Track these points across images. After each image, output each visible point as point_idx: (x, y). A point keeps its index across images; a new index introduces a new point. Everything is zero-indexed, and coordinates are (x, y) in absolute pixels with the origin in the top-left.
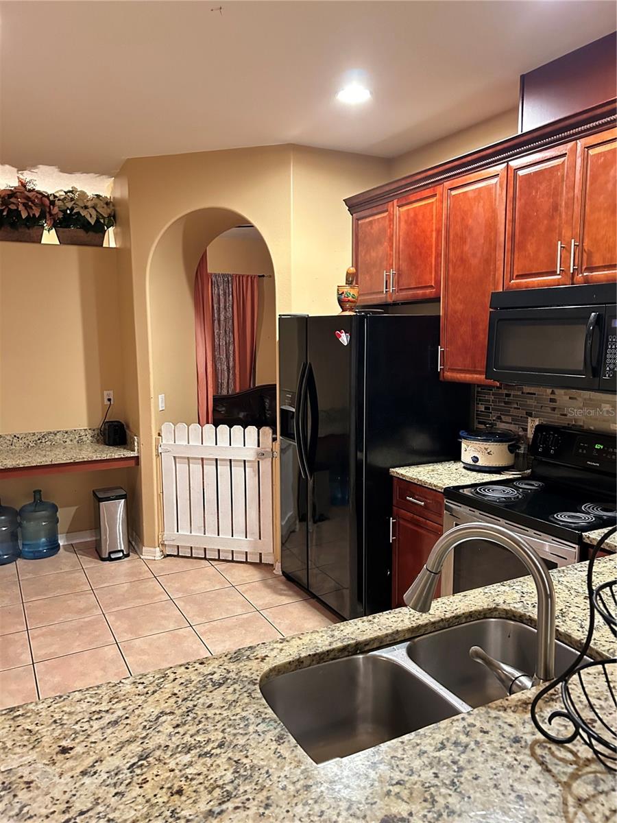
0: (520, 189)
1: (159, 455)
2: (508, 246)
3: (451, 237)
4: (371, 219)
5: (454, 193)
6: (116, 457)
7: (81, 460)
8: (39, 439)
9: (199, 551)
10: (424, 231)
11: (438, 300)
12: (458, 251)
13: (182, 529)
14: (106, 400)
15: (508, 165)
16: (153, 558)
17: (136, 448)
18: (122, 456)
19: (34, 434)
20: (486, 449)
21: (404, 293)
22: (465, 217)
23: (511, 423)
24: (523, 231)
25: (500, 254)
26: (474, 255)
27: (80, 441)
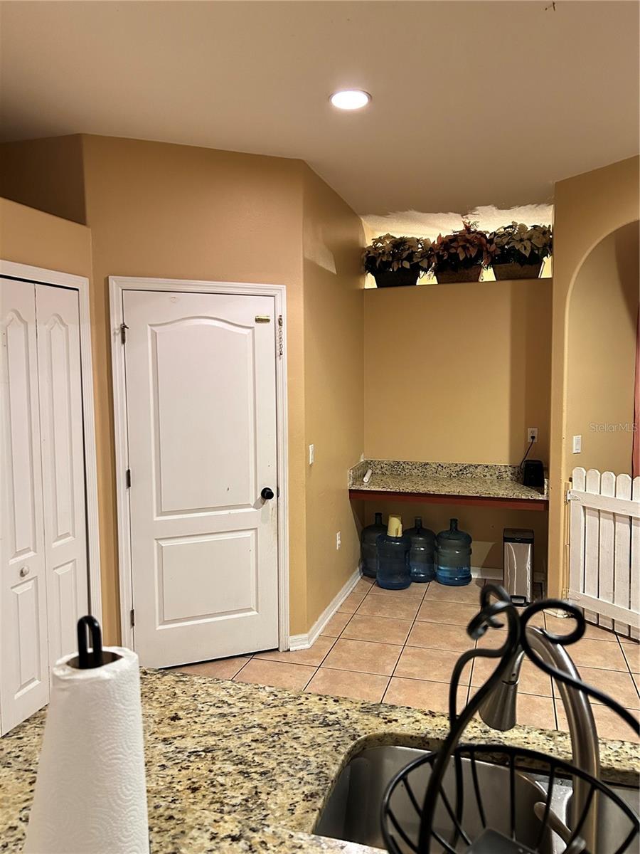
1: (567, 502)
6: (524, 497)
7: (487, 496)
8: (461, 470)
9: (607, 621)
13: (589, 590)
14: (529, 437)
16: (555, 615)
17: (545, 491)
18: (530, 497)
19: (457, 465)
27: (500, 478)
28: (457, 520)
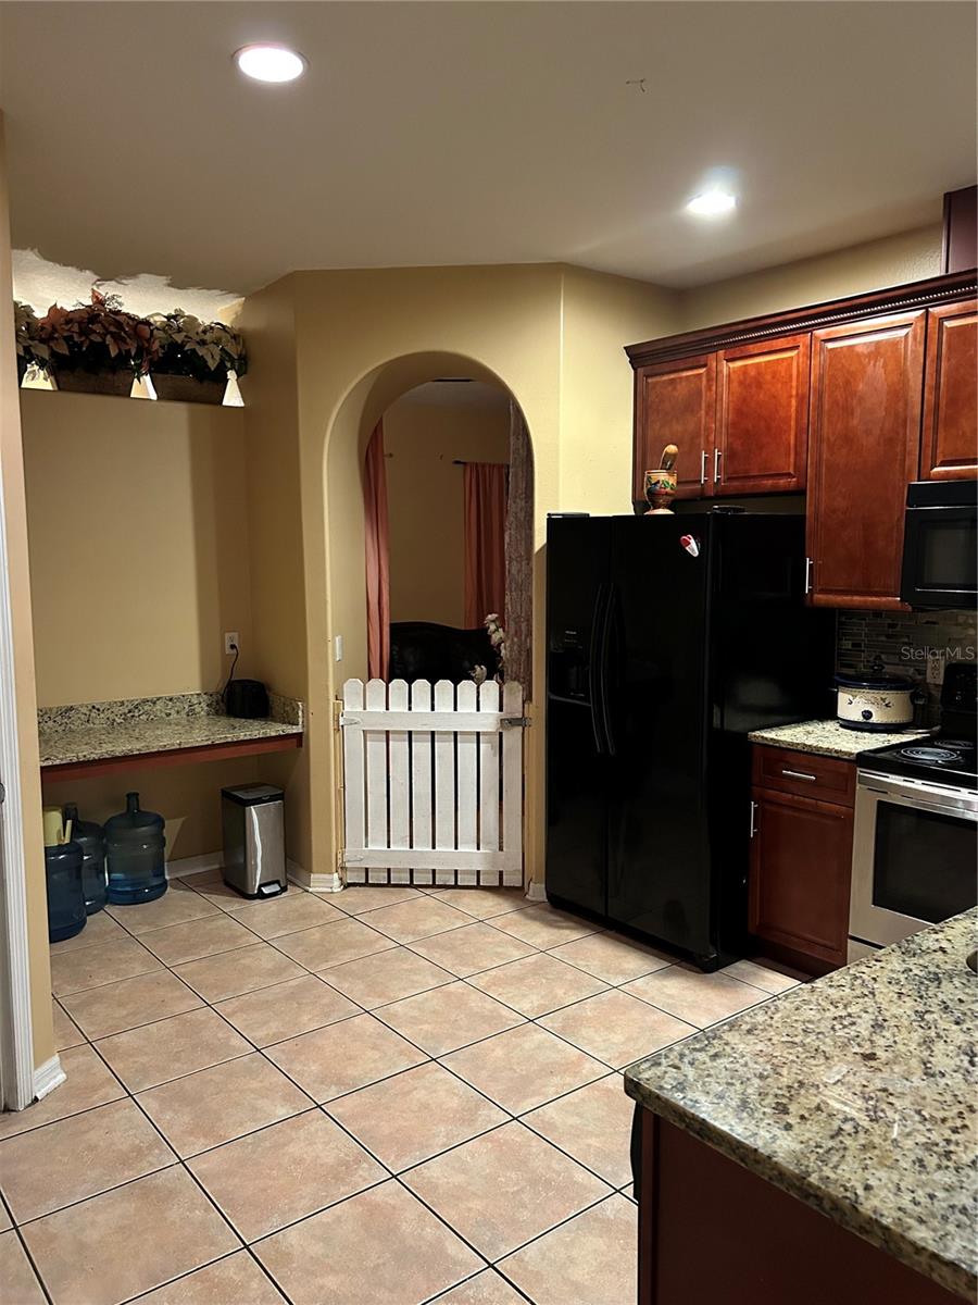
0: (949, 347)
1: (339, 729)
2: (929, 421)
3: (826, 407)
4: (672, 376)
5: (830, 345)
6: (273, 734)
8: (130, 712)
9: (403, 875)
10: (774, 397)
11: (803, 493)
12: (839, 426)
13: (373, 841)
14: (227, 646)
15: (927, 312)
16: (330, 890)
17: (300, 720)
18: (282, 733)
19: (122, 703)
20: (883, 700)
21: (736, 483)
22: (852, 380)
23: (898, 665)
24: (952, 402)
25: (913, 434)
26: (868, 432)
27: (191, 713)
28: (138, 794)
